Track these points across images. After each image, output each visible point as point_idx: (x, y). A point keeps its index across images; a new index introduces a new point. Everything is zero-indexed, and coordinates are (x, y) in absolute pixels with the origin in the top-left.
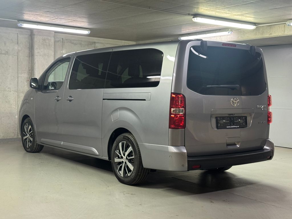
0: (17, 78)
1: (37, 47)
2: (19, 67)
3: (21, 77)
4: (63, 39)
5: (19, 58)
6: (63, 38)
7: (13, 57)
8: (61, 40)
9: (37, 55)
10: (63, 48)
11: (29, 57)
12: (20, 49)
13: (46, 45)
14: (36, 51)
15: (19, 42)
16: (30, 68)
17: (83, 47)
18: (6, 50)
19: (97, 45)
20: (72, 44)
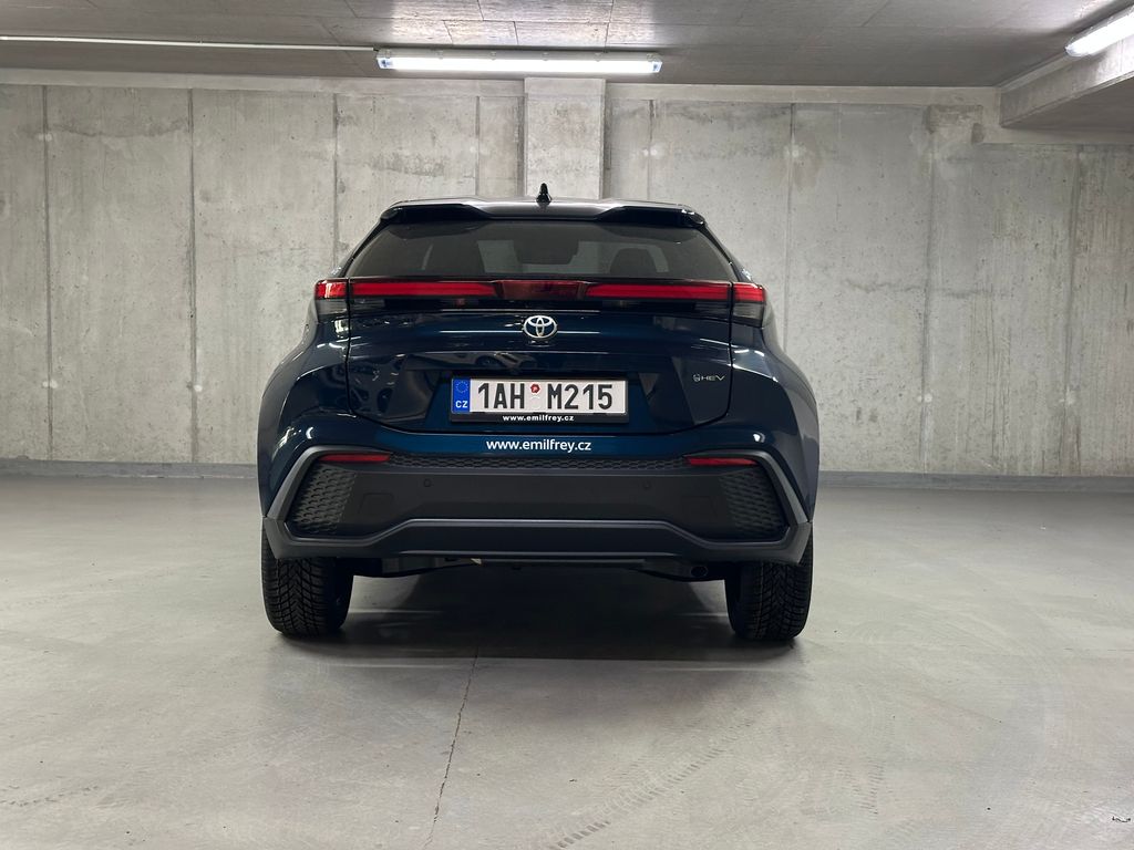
1: (534, 139)
4: (651, 105)
5: (481, 187)
6: (652, 102)
7: (460, 182)
8: (643, 109)
9: (534, 172)
10: (654, 140)
12: (485, 151)
13: (572, 131)
14: (530, 155)
15: (484, 128)
17: (739, 128)
18: (439, 162)
19: (801, 115)
20: (691, 118)
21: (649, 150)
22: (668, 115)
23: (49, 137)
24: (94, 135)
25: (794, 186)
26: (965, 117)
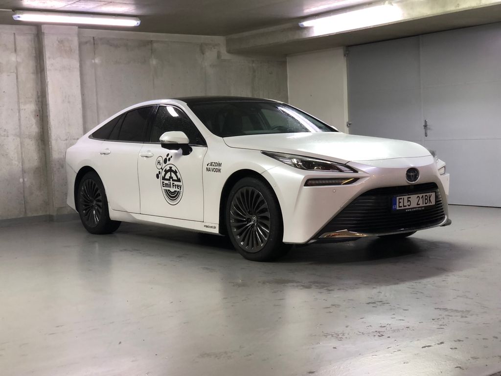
0: (18, 111)
2: (20, 92)
3: (25, 109)
4: (94, 39)
5: (19, 76)
11: (37, 73)
15: (18, 48)
16: (39, 93)
26: (214, 48)
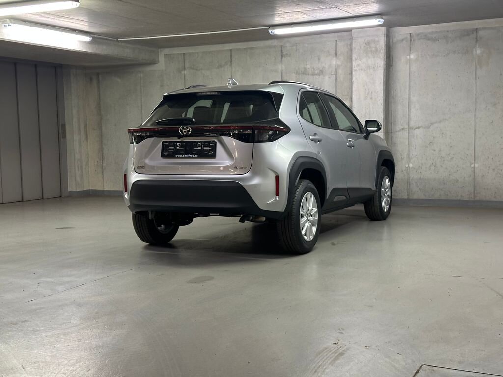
1: (355, 56)
6: (410, 34)
7: (329, 77)
8: (406, 38)
9: (356, 70)
10: (412, 51)
12: (339, 63)
13: (371, 51)
14: (355, 64)
17: (451, 42)
18: (321, 69)
19: (481, 33)
20: (429, 40)
21: (410, 56)
22: (418, 39)
23: (185, 72)
24: (200, 70)
25: (478, 66)
